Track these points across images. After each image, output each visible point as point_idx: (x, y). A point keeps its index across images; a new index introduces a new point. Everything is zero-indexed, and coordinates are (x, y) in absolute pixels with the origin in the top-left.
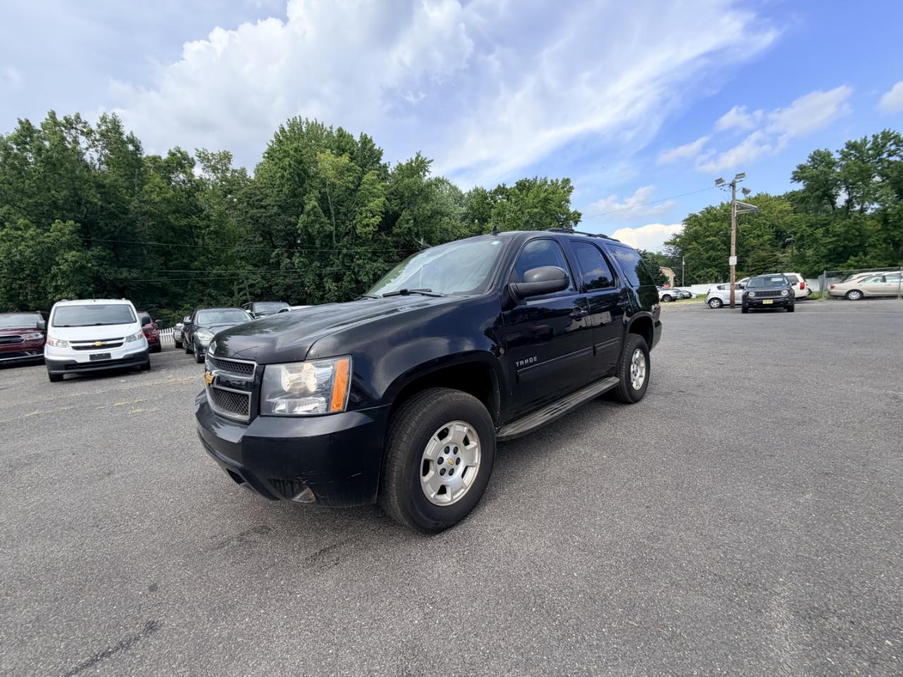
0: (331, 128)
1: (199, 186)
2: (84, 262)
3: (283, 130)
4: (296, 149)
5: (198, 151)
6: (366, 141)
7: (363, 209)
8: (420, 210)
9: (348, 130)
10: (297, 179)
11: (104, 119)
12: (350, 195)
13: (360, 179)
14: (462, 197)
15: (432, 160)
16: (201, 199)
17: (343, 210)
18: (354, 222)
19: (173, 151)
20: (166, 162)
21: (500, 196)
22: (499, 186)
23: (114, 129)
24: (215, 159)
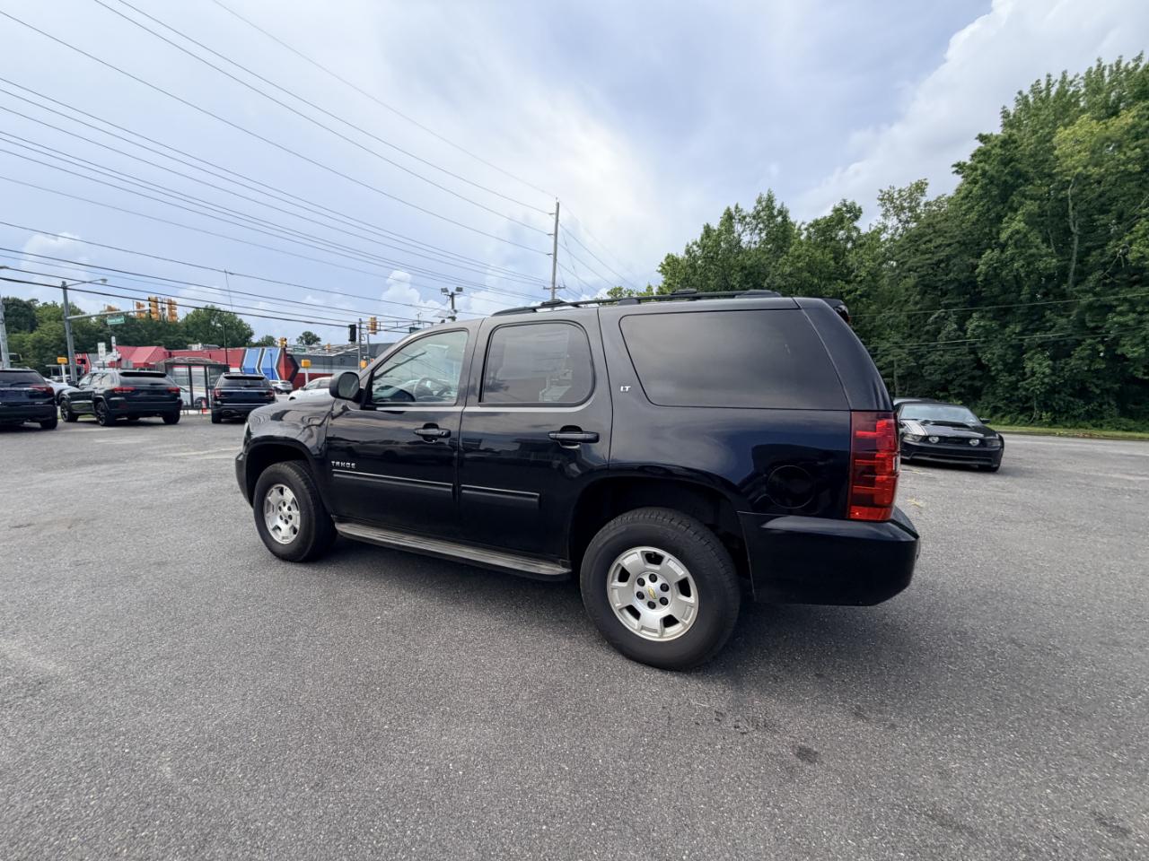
5: (881, 191)
11: (759, 200)
19: (838, 206)
20: (829, 221)
23: (767, 206)
24: (901, 196)
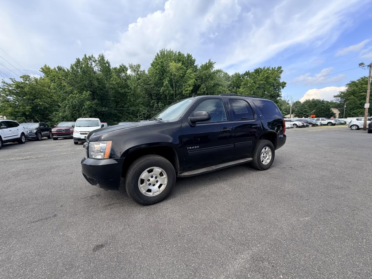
0: (176, 52)
1: (128, 78)
2: (92, 105)
3: (158, 54)
4: (161, 62)
5: (129, 64)
6: (189, 56)
7: (186, 84)
8: (209, 84)
9: (182, 52)
10: (161, 73)
11: (99, 56)
12: (181, 78)
13: (186, 72)
14: (229, 77)
15: (215, 63)
16: (129, 82)
17: (178, 85)
18: (182, 89)
19: (121, 65)
20: (119, 69)
21: (246, 76)
22: (246, 72)
23: (102, 59)
24: (135, 67)
